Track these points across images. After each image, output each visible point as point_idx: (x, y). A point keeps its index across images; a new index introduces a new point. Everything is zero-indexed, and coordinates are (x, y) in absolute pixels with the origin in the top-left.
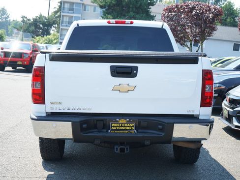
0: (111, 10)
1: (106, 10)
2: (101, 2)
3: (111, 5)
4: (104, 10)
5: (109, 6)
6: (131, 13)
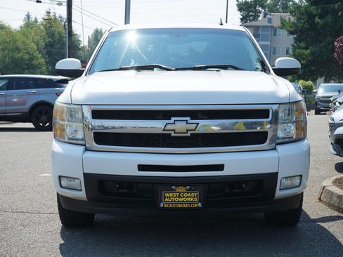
0: (305, 36)
1: (298, 36)
2: (291, 27)
3: (304, 29)
4: (295, 36)
5: (301, 31)
6: (329, 38)
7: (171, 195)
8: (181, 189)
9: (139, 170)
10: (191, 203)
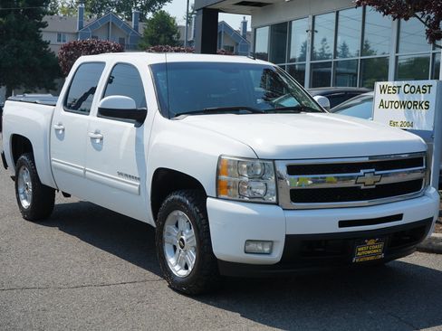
7: (362, 249)
8: (372, 242)
9: (340, 226)
10: (376, 254)
